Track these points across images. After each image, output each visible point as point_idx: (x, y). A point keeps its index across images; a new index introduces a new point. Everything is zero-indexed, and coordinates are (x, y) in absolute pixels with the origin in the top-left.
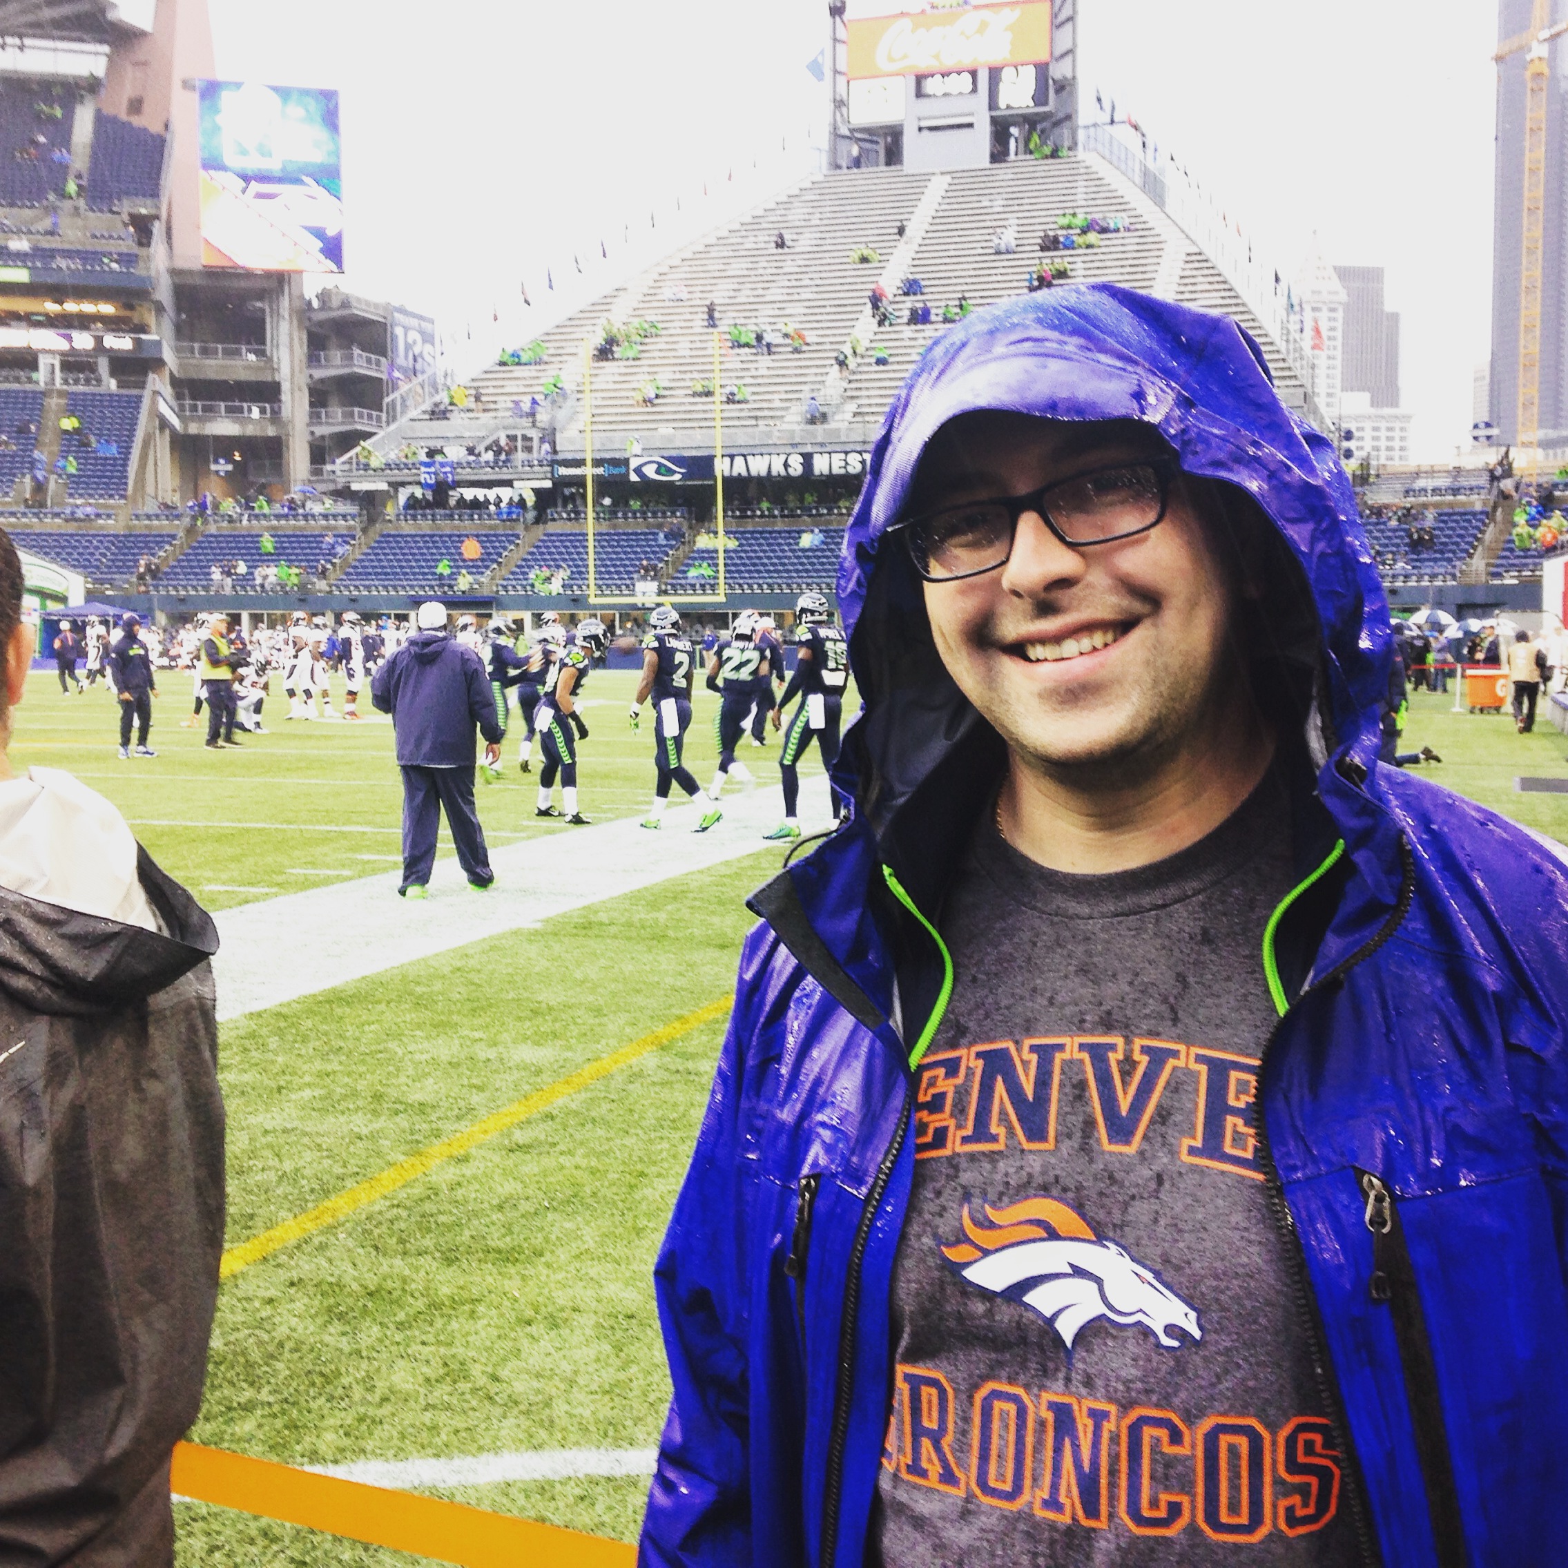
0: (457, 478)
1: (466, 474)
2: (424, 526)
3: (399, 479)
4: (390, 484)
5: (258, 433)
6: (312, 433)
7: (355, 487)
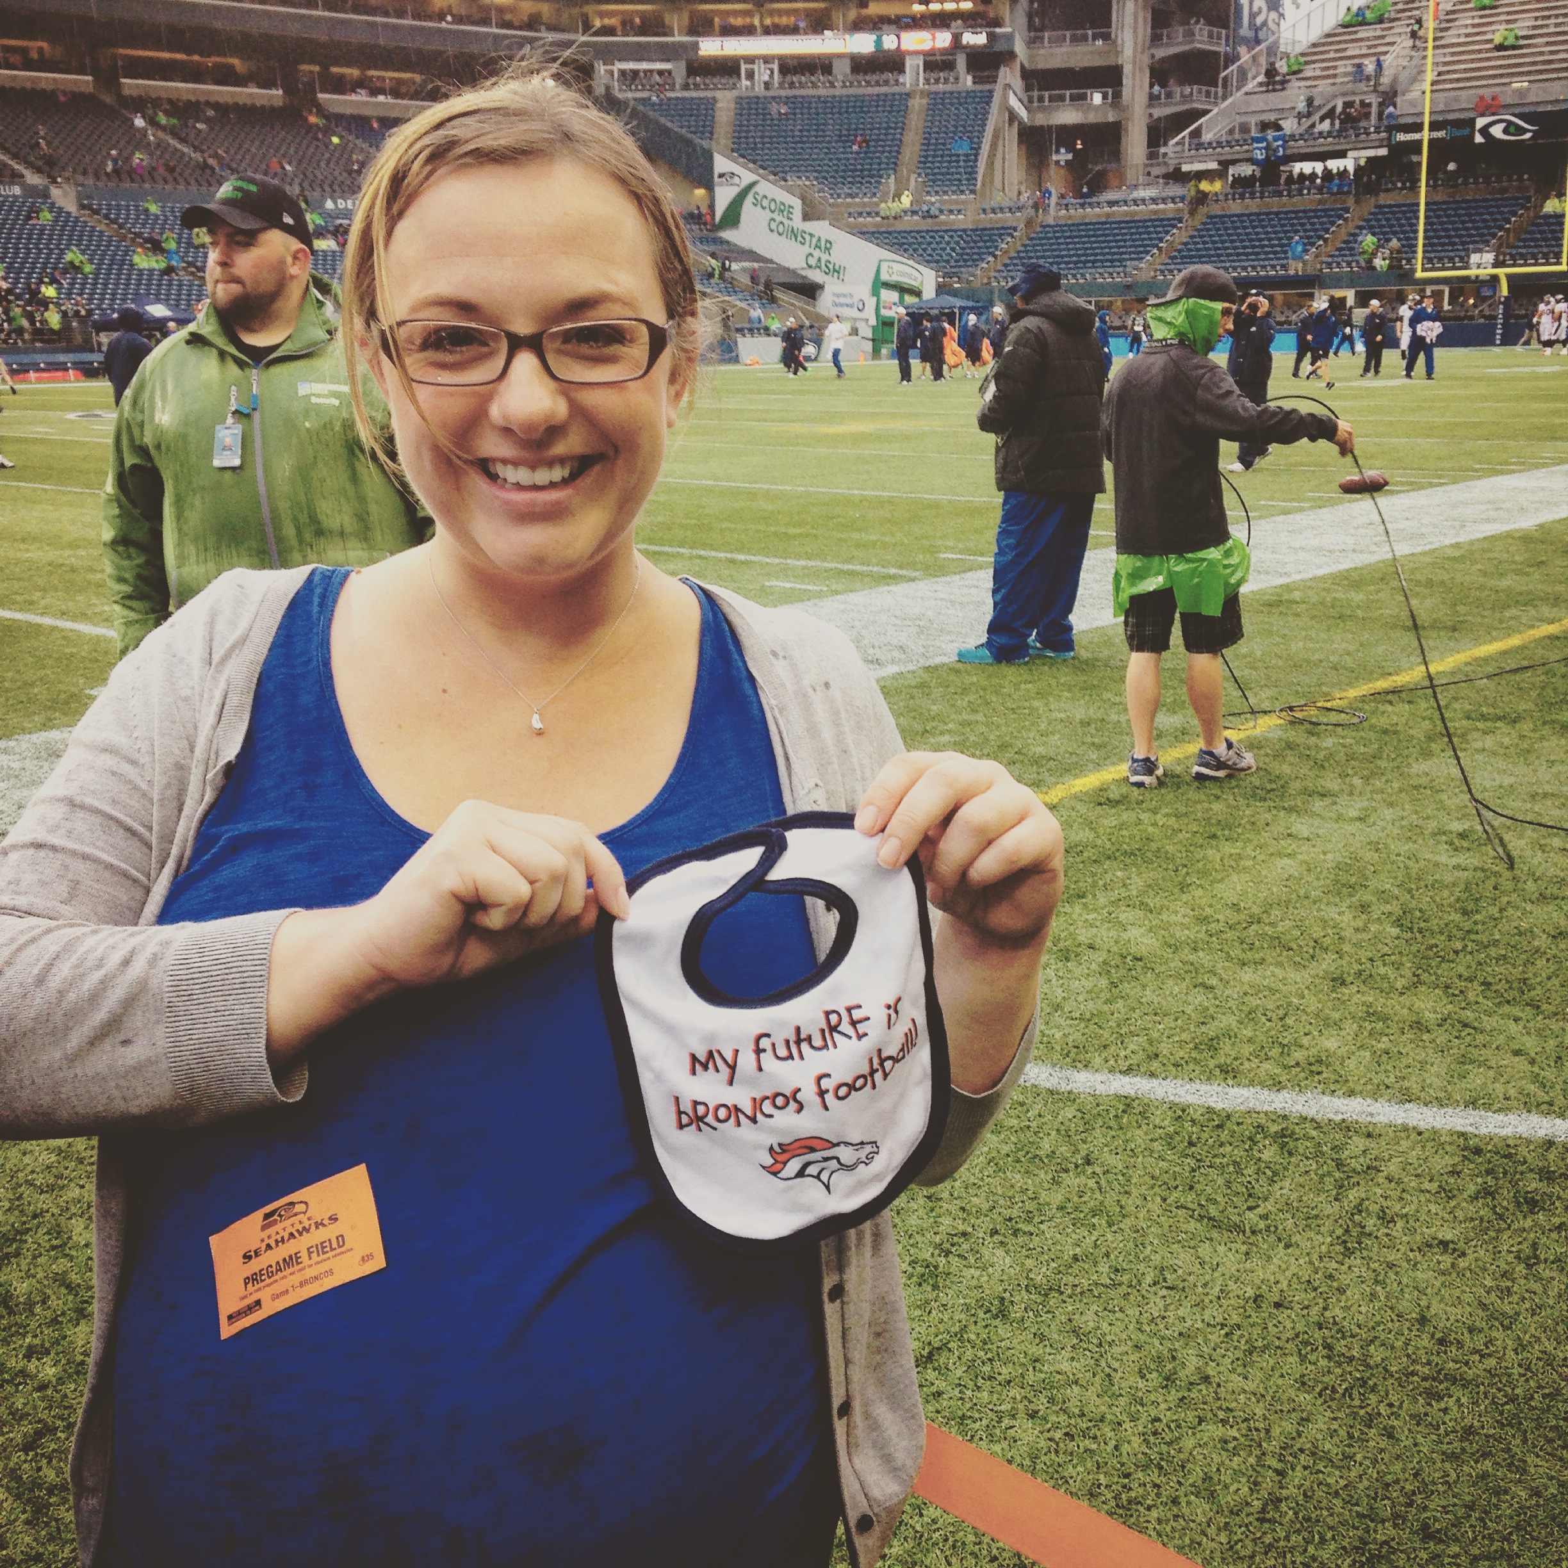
0: (1289, 152)
1: (1300, 146)
2: (1252, 205)
3: (1229, 157)
4: (1220, 163)
5: (1099, 120)
6: (1151, 115)
7: (1185, 168)
